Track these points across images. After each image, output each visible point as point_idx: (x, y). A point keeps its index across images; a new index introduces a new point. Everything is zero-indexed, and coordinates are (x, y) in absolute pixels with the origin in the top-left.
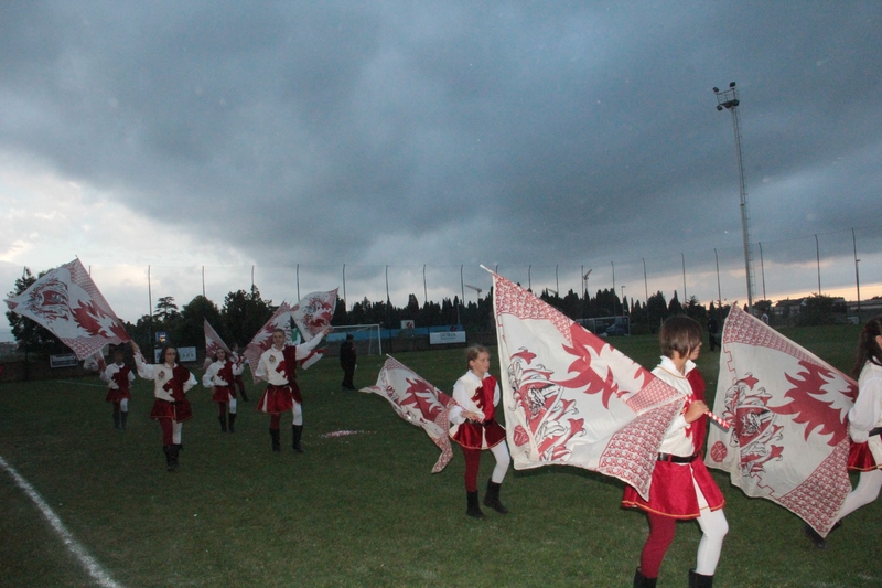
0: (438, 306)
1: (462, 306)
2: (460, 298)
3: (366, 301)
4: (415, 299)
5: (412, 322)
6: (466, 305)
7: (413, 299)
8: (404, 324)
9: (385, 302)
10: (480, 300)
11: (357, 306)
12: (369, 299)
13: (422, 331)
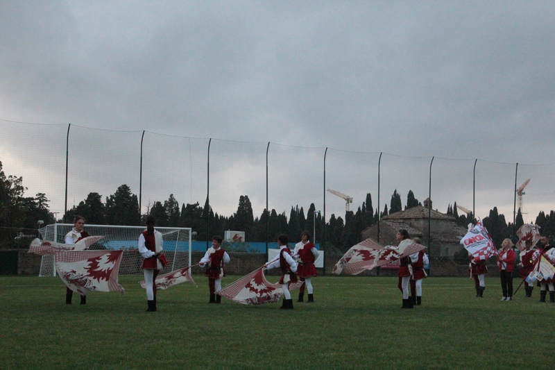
0: (283, 217)
1: (321, 220)
2: (319, 208)
3: (172, 202)
4: (249, 204)
5: (241, 234)
6: (327, 220)
7: (245, 203)
8: (229, 235)
9: (202, 205)
10: (349, 214)
11: (158, 208)
12: (177, 198)
13: (258, 247)
